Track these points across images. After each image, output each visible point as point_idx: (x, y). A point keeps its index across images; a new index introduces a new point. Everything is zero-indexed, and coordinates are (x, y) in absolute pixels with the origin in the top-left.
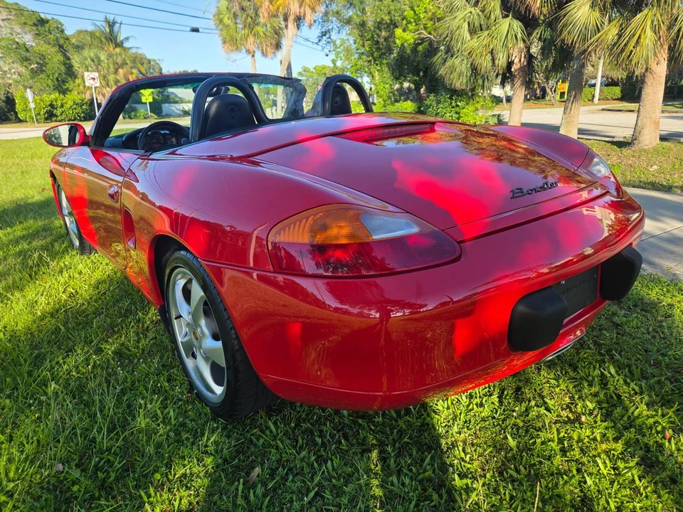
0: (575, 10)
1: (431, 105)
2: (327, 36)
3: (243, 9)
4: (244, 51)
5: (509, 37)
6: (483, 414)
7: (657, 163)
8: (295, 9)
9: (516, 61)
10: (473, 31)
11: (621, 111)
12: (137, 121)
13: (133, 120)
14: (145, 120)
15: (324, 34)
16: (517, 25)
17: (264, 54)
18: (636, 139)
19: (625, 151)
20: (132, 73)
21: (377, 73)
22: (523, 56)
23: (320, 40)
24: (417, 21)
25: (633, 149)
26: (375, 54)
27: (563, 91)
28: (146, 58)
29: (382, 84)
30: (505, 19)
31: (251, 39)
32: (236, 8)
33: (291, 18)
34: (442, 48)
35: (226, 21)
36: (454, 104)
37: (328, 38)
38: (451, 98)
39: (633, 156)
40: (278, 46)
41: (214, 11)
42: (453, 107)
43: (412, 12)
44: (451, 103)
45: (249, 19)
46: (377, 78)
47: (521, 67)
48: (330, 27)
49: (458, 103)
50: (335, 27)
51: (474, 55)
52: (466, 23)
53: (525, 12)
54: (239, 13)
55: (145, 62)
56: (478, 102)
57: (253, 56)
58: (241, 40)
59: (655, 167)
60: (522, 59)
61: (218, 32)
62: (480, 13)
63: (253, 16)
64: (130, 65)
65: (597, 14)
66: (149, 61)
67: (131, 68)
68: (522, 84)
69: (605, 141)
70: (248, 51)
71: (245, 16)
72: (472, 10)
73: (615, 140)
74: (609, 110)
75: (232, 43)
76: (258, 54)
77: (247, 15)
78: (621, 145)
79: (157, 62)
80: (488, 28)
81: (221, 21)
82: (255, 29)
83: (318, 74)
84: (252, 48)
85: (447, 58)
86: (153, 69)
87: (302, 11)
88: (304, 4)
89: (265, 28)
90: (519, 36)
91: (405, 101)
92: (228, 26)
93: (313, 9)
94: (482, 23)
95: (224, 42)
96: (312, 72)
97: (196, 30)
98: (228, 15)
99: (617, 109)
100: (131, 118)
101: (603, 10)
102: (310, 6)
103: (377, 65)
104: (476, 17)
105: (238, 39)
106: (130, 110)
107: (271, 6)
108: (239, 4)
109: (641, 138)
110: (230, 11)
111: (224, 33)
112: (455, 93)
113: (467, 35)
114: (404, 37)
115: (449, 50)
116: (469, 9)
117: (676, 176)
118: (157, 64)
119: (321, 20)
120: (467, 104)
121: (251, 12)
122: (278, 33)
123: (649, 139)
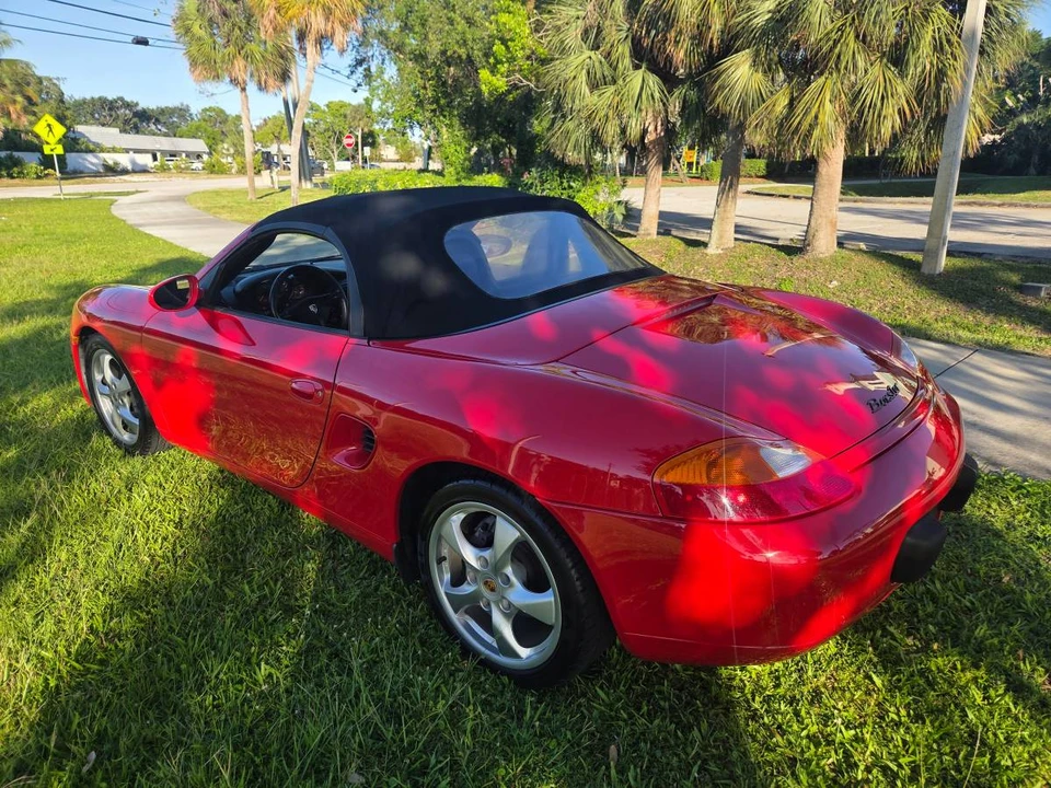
0: (733, 69)
1: (532, 184)
2: (365, 66)
3: (225, 14)
4: (228, 79)
5: (644, 96)
6: (829, 652)
7: (837, 277)
8: (318, 23)
9: (651, 128)
10: (594, 86)
11: (772, 195)
12: (25, 181)
13: (17, 181)
14: (39, 181)
15: (359, 62)
16: (653, 81)
17: (262, 87)
18: (809, 245)
19: (797, 260)
20: (15, 102)
21: (444, 129)
22: (659, 123)
23: (352, 72)
24: (512, 60)
25: (806, 257)
26: (442, 102)
27: (691, 160)
28: (33, 75)
29: (453, 145)
30: (637, 72)
31: (240, 63)
32: (215, 11)
33: (311, 38)
34: (549, 103)
35: (196, 29)
36: (565, 184)
37: (365, 70)
38: (561, 177)
39: (807, 268)
40: (285, 77)
41: (174, 12)
42: (565, 189)
43: (503, 47)
44: (562, 183)
45: (237, 31)
46: (445, 137)
47: (657, 139)
48: (370, 54)
49: (572, 184)
50: (377, 53)
51: (597, 119)
52: (584, 71)
53: (665, 64)
54: (219, 19)
55: (32, 80)
56: (598, 183)
57: (244, 89)
58: (223, 62)
59: (835, 283)
60: (659, 128)
61: (180, 46)
62: (603, 60)
63: (243, 26)
64: (11, 88)
65: (760, 76)
66: (40, 80)
67: (13, 93)
68: (658, 163)
69: (769, 245)
70: (234, 82)
71: (228, 25)
72: (592, 54)
73: (780, 243)
74: (757, 194)
75: (206, 66)
76: (252, 87)
77: (234, 25)
78: (790, 250)
79: (55, 81)
80: (614, 82)
81: (188, 30)
82: (247, 48)
83: (333, 115)
84: (241, 76)
85: (555, 118)
86: (47, 93)
87: (329, 28)
88: (331, 18)
89: (262, 46)
90: (657, 95)
91: (488, 173)
92: (199, 39)
93: (346, 27)
94: (606, 73)
95: (194, 64)
96: (324, 112)
97: (143, 42)
98: (199, 22)
99: (766, 192)
100: (13, 178)
101: (769, 71)
102: (341, 22)
103: (445, 116)
104: (597, 64)
105: (218, 61)
106: (10, 163)
107: (278, 17)
108: (220, 6)
109: (816, 244)
110: (202, 15)
111: (194, 49)
112: (565, 169)
113: (585, 89)
114: (491, 82)
115: (558, 107)
116: (588, 53)
117: (861, 295)
118: (54, 84)
119: (356, 43)
120: (584, 185)
121: (241, 20)
122: (283, 56)
123: (825, 245)
